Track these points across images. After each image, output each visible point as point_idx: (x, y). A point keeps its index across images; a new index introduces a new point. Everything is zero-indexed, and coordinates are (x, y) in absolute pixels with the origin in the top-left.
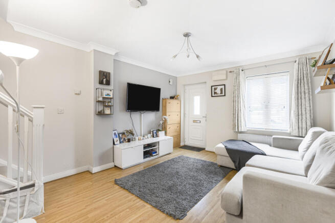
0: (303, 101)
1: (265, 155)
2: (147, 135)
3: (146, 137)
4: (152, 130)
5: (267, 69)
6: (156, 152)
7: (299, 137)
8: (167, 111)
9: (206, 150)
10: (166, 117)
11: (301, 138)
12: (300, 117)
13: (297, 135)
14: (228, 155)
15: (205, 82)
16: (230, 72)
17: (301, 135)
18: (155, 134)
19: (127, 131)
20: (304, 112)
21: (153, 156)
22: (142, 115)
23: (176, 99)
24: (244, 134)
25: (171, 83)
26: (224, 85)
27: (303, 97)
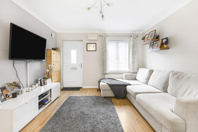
0: (135, 56)
1: (131, 85)
2: (35, 84)
3: (34, 87)
4: (39, 79)
5: (119, 38)
6: (48, 100)
7: (133, 73)
8: (52, 60)
9: (83, 88)
10: (51, 65)
11: (136, 74)
12: (134, 63)
13: (132, 72)
14: (110, 89)
15: (82, 41)
16: (100, 36)
17: (134, 72)
18: (42, 83)
19: (11, 84)
20: (135, 62)
21: (46, 104)
22: (28, 64)
23: (57, 50)
24: (108, 75)
25: (53, 37)
26: (96, 44)
27: (135, 54)
